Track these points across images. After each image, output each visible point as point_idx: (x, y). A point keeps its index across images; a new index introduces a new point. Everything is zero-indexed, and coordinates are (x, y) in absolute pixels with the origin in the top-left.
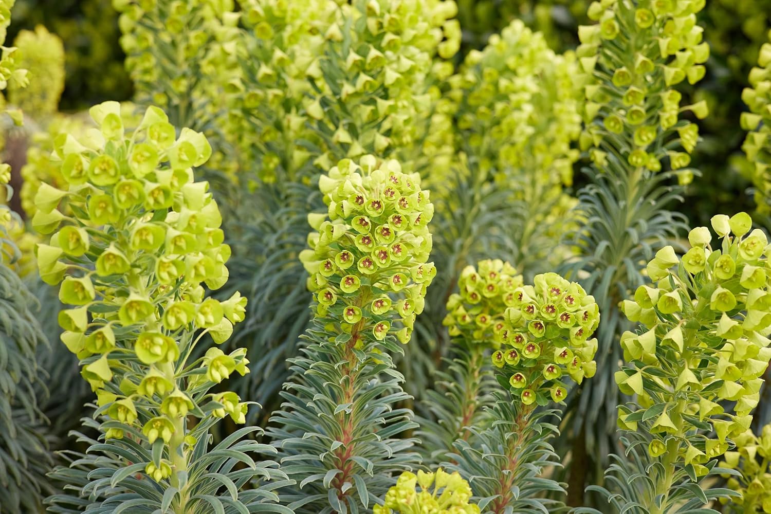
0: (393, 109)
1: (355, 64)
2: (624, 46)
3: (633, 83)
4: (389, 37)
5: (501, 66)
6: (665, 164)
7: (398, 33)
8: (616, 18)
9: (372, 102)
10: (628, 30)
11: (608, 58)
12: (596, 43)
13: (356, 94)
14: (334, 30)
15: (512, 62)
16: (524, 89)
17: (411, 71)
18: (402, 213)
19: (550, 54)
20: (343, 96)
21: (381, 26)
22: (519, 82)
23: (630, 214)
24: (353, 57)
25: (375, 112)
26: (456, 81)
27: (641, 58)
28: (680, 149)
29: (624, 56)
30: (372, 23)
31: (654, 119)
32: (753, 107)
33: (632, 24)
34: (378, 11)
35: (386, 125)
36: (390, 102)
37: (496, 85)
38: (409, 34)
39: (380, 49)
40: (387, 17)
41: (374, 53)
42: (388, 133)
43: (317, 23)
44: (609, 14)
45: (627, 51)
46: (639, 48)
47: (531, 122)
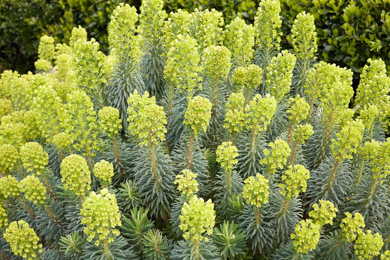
0: (207, 37)
1: (198, 28)
2: (264, 21)
3: (266, 28)
4: (205, 21)
5: (235, 28)
6: (274, 46)
7: (206, 21)
8: (262, 15)
9: (202, 36)
10: (265, 17)
11: (261, 23)
12: (258, 21)
13: (199, 35)
14: (192, 21)
15: (237, 27)
16: (240, 34)
17: (210, 29)
18: (226, 53)
19: (246, 25)
20: (196, 35)
21: (203, 19)
22: (239, 32)
23: (267, 58)
24: (197, 27)
25: (203, 38)
26: (224, 32)
27: (268, 23)
28: (277, 42)
29: (264, 23)
30: (201, 19)
31: (271, 37)
32: (294, 33)
33: (265, 16)
34: (202, 16)
35: (205, 41)
36: (206, 36)
37: (234, 32)
38: (209, 21)
39: (203, 25)
40: (204, 17)
41: (202, 25)
42: (206, 43)
43: (188, 20)
44: (261, 14)
45: (265, 22)
46: (267, 21)
47: (242, 42)
